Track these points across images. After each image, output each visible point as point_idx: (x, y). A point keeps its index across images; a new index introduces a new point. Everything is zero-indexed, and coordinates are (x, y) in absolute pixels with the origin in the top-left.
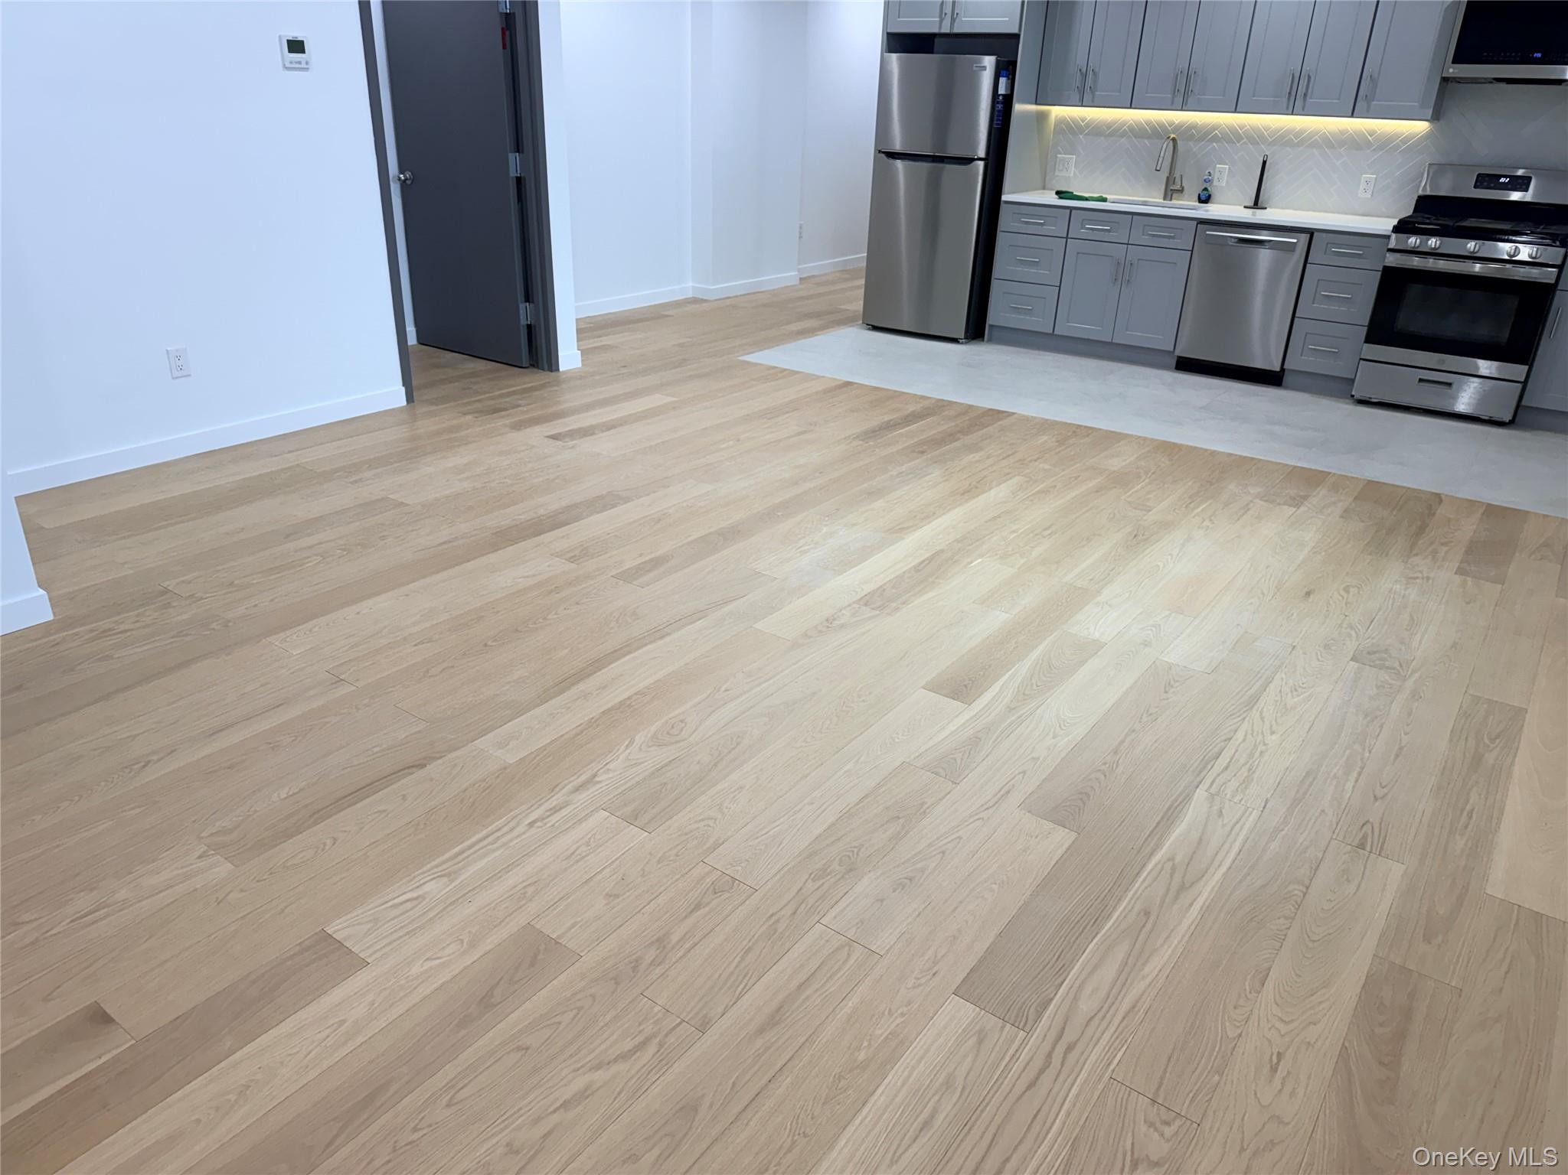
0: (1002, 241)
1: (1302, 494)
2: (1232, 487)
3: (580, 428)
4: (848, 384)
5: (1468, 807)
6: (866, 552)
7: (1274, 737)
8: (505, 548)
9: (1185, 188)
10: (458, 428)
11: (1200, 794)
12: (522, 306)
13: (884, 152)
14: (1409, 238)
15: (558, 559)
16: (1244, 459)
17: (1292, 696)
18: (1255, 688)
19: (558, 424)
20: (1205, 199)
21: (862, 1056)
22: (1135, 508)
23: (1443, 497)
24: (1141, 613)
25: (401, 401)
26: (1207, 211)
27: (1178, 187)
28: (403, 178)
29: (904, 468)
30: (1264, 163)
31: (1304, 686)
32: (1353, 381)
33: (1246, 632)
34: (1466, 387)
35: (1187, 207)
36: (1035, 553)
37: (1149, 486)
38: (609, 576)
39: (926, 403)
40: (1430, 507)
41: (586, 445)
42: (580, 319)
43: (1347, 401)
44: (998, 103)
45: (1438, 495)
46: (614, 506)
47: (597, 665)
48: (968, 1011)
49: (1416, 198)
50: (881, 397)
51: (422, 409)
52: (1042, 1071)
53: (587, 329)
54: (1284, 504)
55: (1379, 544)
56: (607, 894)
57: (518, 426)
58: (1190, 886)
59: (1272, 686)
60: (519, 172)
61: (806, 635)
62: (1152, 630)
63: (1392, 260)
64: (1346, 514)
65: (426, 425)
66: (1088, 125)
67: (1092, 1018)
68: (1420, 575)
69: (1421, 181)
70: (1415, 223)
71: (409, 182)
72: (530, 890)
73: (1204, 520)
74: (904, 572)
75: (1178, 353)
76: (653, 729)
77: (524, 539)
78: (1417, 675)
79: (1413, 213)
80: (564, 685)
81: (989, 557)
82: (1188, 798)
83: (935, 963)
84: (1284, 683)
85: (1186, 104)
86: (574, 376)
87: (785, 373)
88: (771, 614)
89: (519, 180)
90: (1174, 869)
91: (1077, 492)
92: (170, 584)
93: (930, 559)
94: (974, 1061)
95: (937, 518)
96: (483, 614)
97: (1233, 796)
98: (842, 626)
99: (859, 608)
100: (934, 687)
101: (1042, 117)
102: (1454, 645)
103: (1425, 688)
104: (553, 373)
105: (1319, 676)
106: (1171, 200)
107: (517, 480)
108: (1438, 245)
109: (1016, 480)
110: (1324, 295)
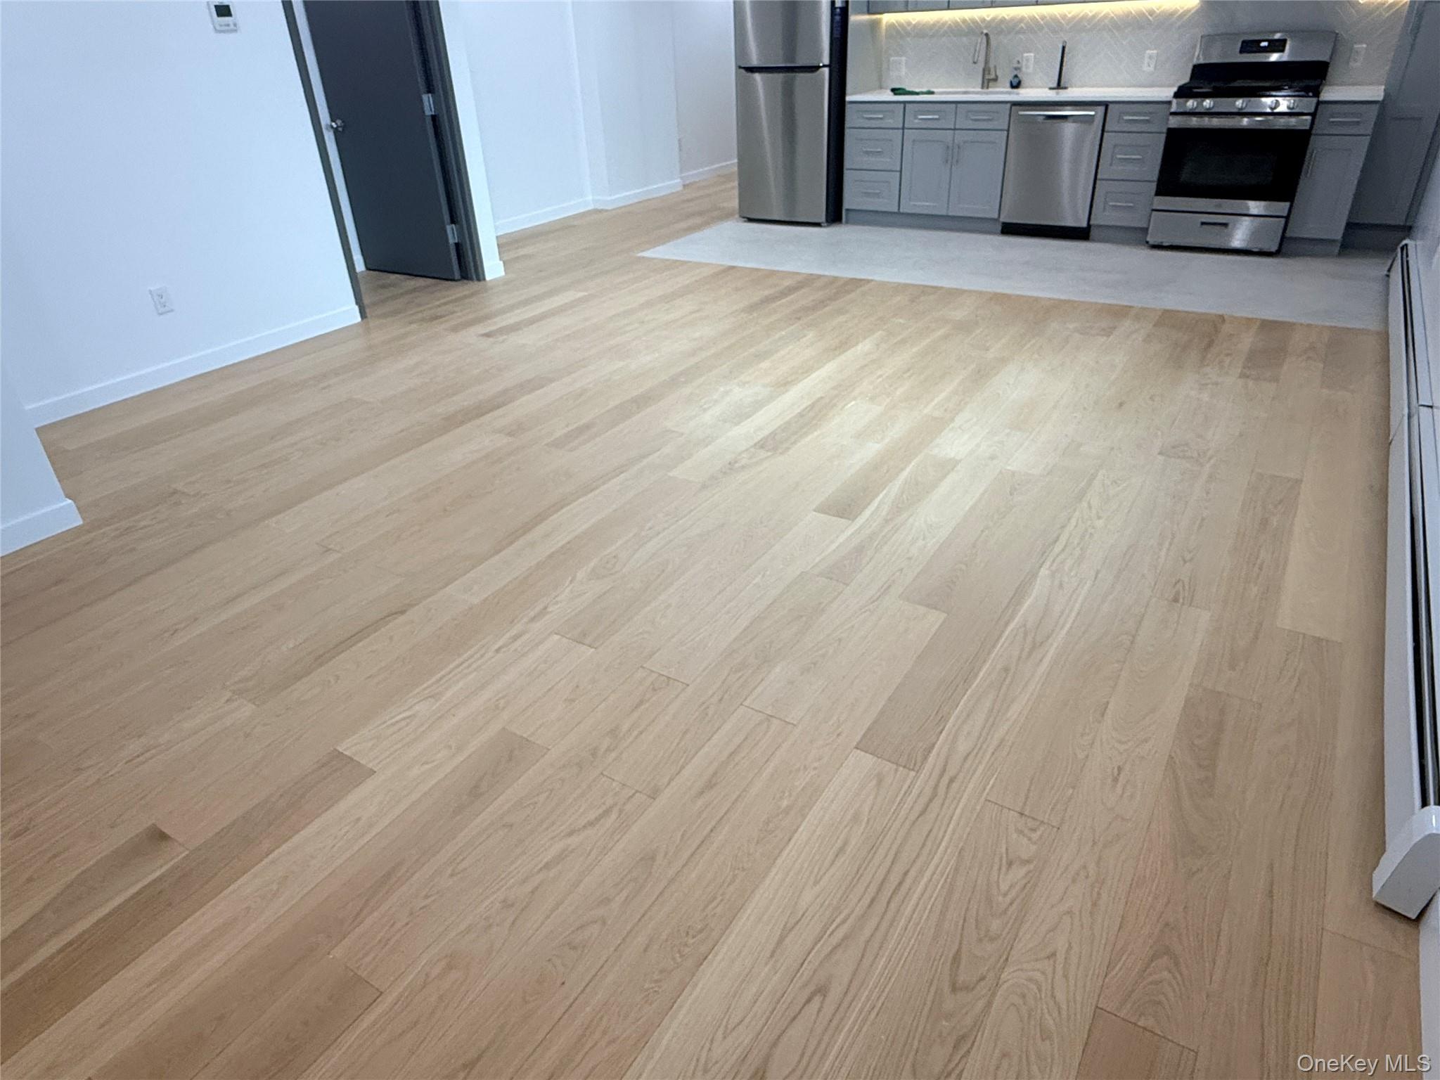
1: (1111, 325)
2: (1053, 324)
3: (506, 326)
4: (733, 268)
5: (1259, 561)
6: (758, 405)
7: (1101, 521)
9: (999, 77)
10: (404, 336)
11: (1044, 572)
12: (449, 228)
13: (743, 68)
14: (1187, 102)
17: (1113, 487)
18: (1083, 483)
19: (487, 324)
20: (1016, 84)
21: (785, 803)
22: (977, 349)
23: (1226, 317)
24: (987, 434)
25: (358, 319)
26: (1019, 94)
27: (993, 77)
28: (334, 126)
29: (784, 333)
30: (1064, 48)
31: (1122, 478)
32: (1147, 229)
33: (1073, 440)
34: (1240, 226)
35: (1002, 93)
36: (898, 393)
37: (987, 331)
38: (542, 445)
39: (799, 278)
40: (1215, 327)
41: (516, 339)
42: (501, 236)
43: (1143, 246)
44: (836, 15)
45: (1222, 316)
46: (541, 387)
47: (540, 518)
48: (869, 760)
49: (1192, 67)
50: (760, 276)
51: (374, 323)
52: (931, 800)
53: (505, 244)
54: (1098, 334)
55: (1176, 359)
56: (565, 700)
57: (455, 329)
58: (1040, 645)
59: (1096, 481)
60: (433, 111)
61: (713, 478)
62: (997, 446)
63: (1174, 122)
64: (1148, 339)
65: (379, 336)
66: (914, 29)
67: (968, 755)
68: (1210, 381)
69: (1194, 53)
70: (1191, 88)
71: (340, 129)
72: (502, 702)
73: (1033, 353)
74: (791, 418)
75: (1003, 219)
76: (592, 564)
77: (469, 420)
78: (1212, 461)
79: (1190, 80)
80: (513, 537)
81: (861, 399)
82: (1034, 575)
83: (838, 727)
84: (1105, 478)
87: (678, 263)
88: (682, 463)
89: (434, 118)
90: (1026, 634)
91: (929, 340)
92: (179, 486)
93: (812, 406)
94: (876, 798)
95: (815, 371)
96: (441, 485)
97: (1071, 570)
98: (743, 467)
99: (756, 451)
100: (823, 509)
101: (874, 25)
103: (1219, 471)
104: (481, 282)
105: (1134, 469)
106: (988, 88)
107: (459, 373)
108: (1211, 106)
109: (878, 334)
110: (1120, 159)
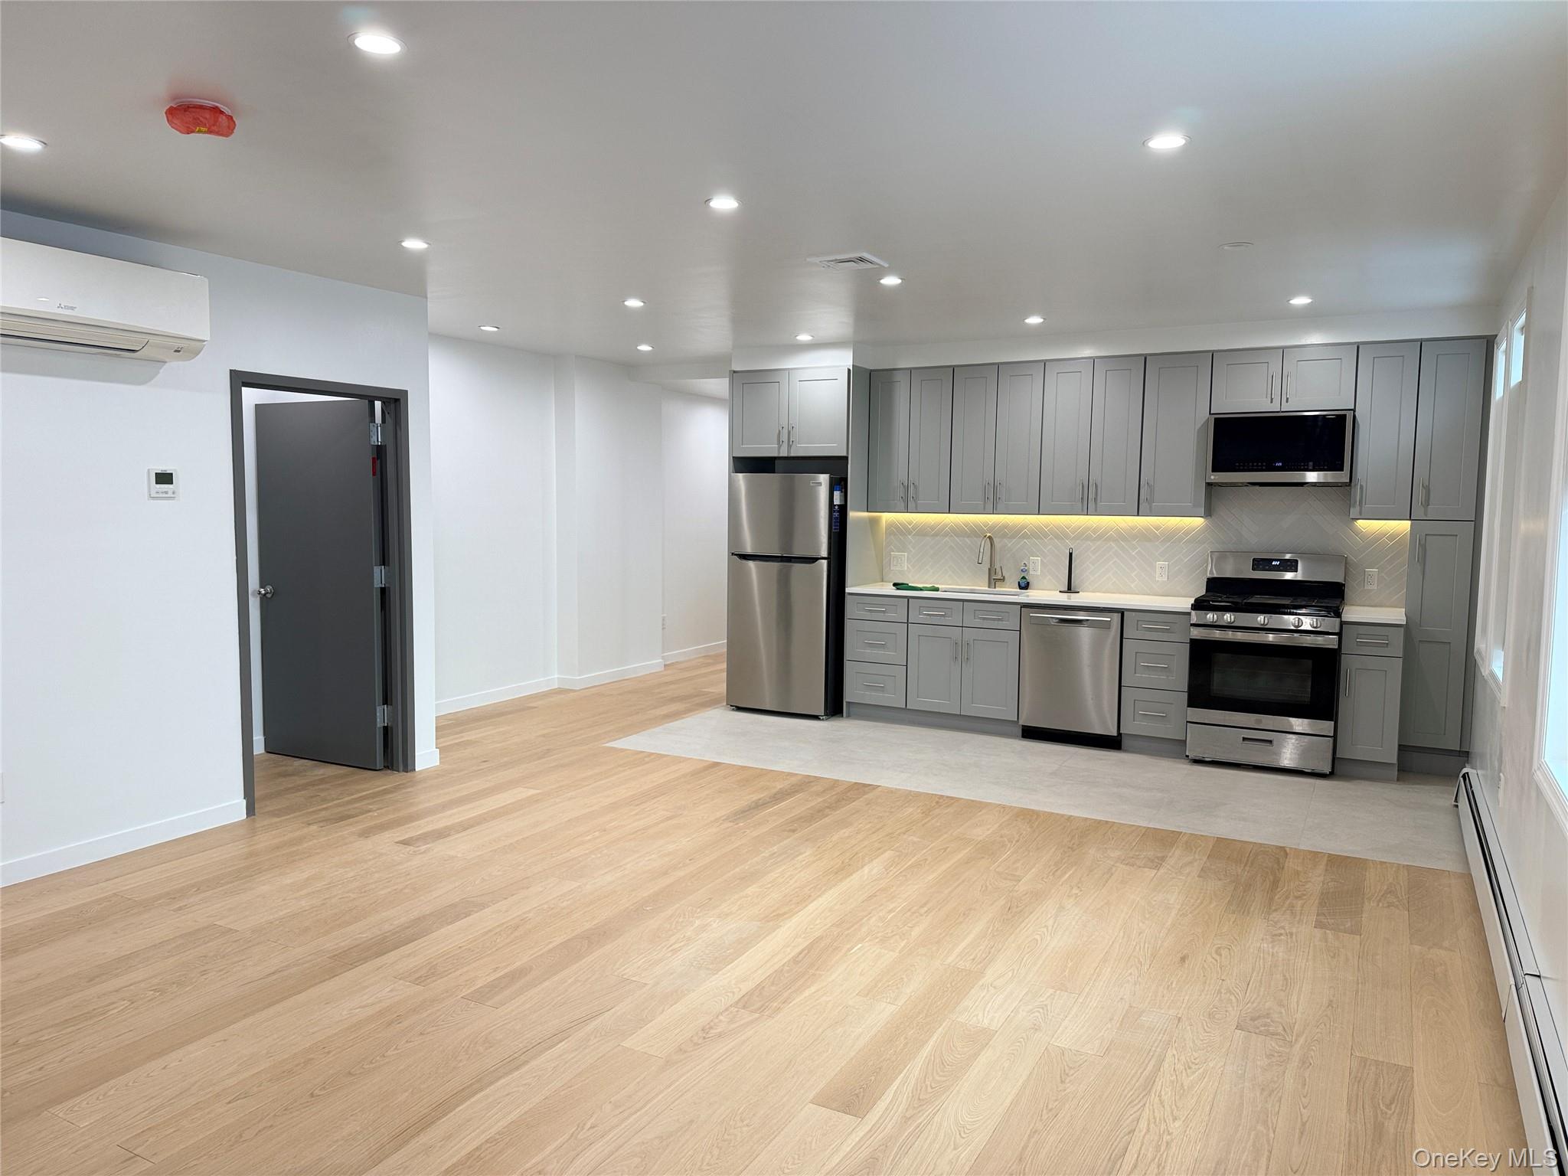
0: (849, 626)
1: (1159, 855)
2: (1092, 851)
3: (433, 831)
4: (716, 764)
6: (743, 945)
7: (1177, 1124)
8: (340, 974)
9: (1006, 577)
10: (301, 840)
12: (379, 709)
13: (736, 555)
14: (1207, 614)
15: (401, 982)
16: (1099, 824)
17: (1187, 1074)
18: (1150, 1068)
19: (409, 828)
20: (1025, 586)
22: (1006, 879)
23: (1288, 850)
24: (1027, 993)
25: (242, 815)
26: (1028, 596)
27: (999, 577)
28: (263, 592)
29: (775, 849)
30: (1071, 554)
31: (1196, 1062)
32: (1185, 742)
33: (1131, 1007)
34: (1286, 744)
35: (1009, 593)
36: (915, 932)
37: (1015, 855)
38: (459, 997)
39: (794, 780)
40: (1278, 861)
41: (440, 849)
42: (442, 717)
43: (1183, 760)
44: (834, 511)
45: (1283, 849)
46: (467, 915)
49: (1206, 580)
50: (749, 776)
51: (261, 822)
53: (445, 727)
54: (1145, 866)
55: (1239, 901)
57: (366, 834)
59: (1166, 1065)
60: (383, 582)
61: (680, 1050)
62: (1039, 1012)
63: (1197, 633)
64: (1204, 873)
65: (265, 840)
66: (914, 528)
68: (1282, 931)
69: (1207, 567)
70: (1209, 601)
71: (269, 596)
73: (1072, 888)
74: (783, 965)
75: (1021, 722)
77: (366, 960)
78: (1302, 1040)
79: (1207, 591)
81: (870, 940)
84: (1176, 1061)
85: (996, 509)
86: (434, 774)
87: (652, 757)
88: (641, 1028)
89: (383, 590)
91: (948, 865)
93: (809, 948)
95: (812, 901)
96: (312, 1056)
98: (720, 1035)
99: (737, 1011)
100: (823, 1100)
101: (874, 522)
102: (1330, 1004)
103: (1312, 1053)
104: (409, 773)
105: (1209, 1049)
106: (995, 588)
107: (361, 893)
108: (1232, 620)
109: (888, 854)
110: (1143, 665)
